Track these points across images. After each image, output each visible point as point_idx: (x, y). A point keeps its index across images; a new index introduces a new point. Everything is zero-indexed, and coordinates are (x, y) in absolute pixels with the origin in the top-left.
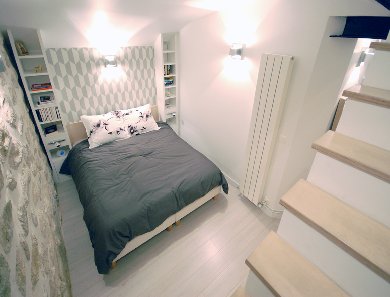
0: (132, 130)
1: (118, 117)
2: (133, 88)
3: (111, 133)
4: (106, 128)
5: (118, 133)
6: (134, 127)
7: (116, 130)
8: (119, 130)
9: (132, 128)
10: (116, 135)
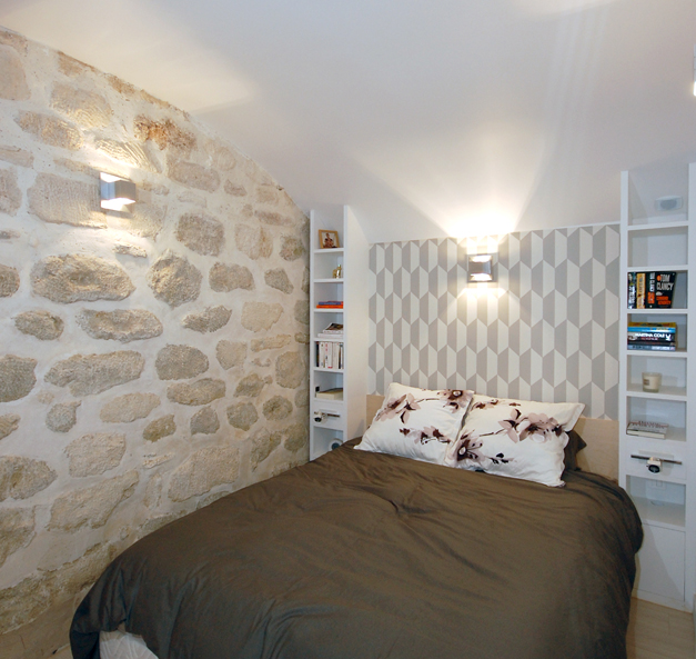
0: (464, 449)
1: (452, 404)
2: (537, 343)
3: (406, 432)
4: (402, 417)
5: (425, 440)
6: (471, 443)
7: (423, 430)
8: (430, 434)
9: (466, 444)
10: (416, 442)
